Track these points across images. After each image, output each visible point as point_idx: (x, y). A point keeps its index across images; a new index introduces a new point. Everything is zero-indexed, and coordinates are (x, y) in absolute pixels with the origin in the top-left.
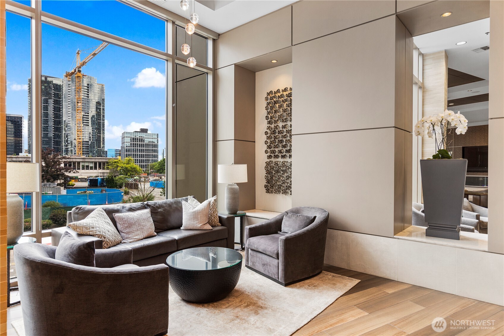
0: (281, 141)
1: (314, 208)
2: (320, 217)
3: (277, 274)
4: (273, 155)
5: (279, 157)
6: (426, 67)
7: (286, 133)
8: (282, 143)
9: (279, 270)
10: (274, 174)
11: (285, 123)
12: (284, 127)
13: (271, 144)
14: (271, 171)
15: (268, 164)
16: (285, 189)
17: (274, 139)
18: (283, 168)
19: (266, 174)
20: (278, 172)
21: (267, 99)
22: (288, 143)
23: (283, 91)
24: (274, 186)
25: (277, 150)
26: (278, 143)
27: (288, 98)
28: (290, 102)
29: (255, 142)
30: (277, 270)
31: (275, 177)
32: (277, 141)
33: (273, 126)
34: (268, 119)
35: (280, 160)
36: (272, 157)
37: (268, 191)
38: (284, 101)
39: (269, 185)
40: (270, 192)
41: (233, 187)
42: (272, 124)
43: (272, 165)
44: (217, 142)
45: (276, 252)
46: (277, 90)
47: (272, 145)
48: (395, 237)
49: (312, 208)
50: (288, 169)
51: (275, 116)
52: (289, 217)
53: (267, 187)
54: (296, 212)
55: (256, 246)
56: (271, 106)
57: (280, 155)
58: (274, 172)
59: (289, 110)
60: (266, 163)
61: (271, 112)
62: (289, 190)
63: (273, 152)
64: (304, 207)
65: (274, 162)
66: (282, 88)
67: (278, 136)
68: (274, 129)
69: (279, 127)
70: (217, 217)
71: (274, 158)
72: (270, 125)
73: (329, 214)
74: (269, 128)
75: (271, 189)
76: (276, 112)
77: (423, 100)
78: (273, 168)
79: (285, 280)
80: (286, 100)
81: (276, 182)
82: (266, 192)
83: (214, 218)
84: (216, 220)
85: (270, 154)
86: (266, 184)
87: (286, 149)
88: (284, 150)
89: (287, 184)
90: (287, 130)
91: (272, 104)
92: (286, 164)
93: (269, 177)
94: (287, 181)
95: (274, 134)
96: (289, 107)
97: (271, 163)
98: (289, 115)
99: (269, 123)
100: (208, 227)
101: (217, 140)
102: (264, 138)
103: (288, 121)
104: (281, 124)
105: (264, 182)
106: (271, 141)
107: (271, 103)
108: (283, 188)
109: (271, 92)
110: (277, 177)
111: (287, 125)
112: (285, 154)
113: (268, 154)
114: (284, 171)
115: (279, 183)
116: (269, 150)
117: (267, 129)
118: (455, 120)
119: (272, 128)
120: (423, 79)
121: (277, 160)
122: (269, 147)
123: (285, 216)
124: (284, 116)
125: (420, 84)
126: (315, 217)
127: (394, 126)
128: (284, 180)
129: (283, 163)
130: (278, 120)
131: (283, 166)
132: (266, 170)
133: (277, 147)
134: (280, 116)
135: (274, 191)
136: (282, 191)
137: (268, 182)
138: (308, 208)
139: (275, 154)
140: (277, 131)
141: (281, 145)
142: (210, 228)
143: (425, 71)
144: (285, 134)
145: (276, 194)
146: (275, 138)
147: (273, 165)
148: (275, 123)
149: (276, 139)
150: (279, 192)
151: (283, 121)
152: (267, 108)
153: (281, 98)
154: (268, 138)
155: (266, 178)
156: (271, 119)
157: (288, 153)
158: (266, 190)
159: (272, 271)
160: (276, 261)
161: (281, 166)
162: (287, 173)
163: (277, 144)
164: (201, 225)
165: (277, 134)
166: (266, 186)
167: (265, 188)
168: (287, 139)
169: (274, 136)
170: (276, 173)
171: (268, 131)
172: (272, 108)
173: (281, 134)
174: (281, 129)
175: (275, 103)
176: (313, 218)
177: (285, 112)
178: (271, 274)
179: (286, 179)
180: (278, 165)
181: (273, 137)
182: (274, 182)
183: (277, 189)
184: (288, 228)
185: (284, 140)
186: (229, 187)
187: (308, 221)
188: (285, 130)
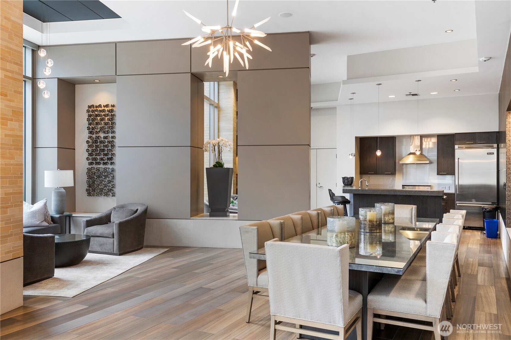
0: (103, 150)
1: (136, 204)
2: (141, 209)
3: (113, 249)
4: (94, 162)
5: (101, 164)
6: (220, 91)
7: (108, 143)
8: (104, 152)
9: (115, 245)
10: (96, 179)
11: (107, 135)
12: (106, 138)
13: (92, 152)
14: (93, 176)
15: (89, 170)
16: (107, 192)
17: (96, 148)
18: (105, 174)
19: (87, 179)
20: (99, 177)
21: (88, 111)
22: (110, 152)
23: (104, 106)
24: (96, 190)
25: (98, 157)
26: (100, 152)
27: (109, 113)
28: (111, 117)
29: (75, 149)
30: (113, 246)
31: (97, 182)
32: (99, 149)
33: (94, 136)
34: (89, 129)
35: (102, 166)
36: (94, 163)
37: (89, 194)
38: (105, 115)
39: (91, 189)
40: (92, 195)
41: (60, 190)
42: (94, 134)
43: (93, 171)
44: (37, 149)
45: (112, 233)
46: (99, 105)
47: (94, 153)
48: (191, 218)
49: (134, 204)
50: (110, 174)
51: (97, 127)
52: (117, 211)
53: (89, 190)
54: (122, 207)
55: (93, 233)
56: (92, 118)
57: (102, 162)
58: (95, 177)
59: (110, 123)
60: (87, 169)
61: (93, 123)
62: (111, 192)
63: (95, 159)
64: (128, 204)
65: (95, 168)
66: (103, 103)
67: (100, 146)
68: (96, 139)
69: (101, 138)
70: (50, 217)
71: (96, 165)
72: (92, 135)
73: (147, 206)
74: (90, 137)
75: (93, 193)
76: (97, 124)
77: (219, 117)
78: (95, 173)
79: (119, 251)
80: (108, 115)
81: (98, 186)
82: (87, 195)
83: (47, 217)
84: (49, 219)
85: (91, 161)
86: (88, 188)
87: (107, 157)
88: (106, 157)
89: (109, 187)
90: (108, 141)
91: (93, 117)
92: (108, 170)
93: (91, 181)
94: (109, 185)
95: (96, 143)
96: (110, 121)
97: (92, 169)
98: (111, 128)
99: (91, 133)
100: (45, 224)
101: (37, 147)
102: (86, 146)
103: (109, 133)
104: (102, 135)
105: (86, 186)
106: (92, 149)
107: (93, 115)
108: (105, 191)
109: (93, 106)
110: (99, 181)
111: (109, 137)
112: (106, 161)
113: (90, 161)
114: (106, 177)
115: (101, 187)
116: (90, 157)
117: (88, 138)
118: (225, 143)
119: (93, 138)
120: (218, 100)
121: (99, 166)
122: (90, 155)
123: (113, 211)
124: (106, 128)
125: (216, 105)
126: (137, 210)
127: (190, 146)
128: (106, 184)
129: (105, 169)
130: (99, 131)
131: (105, 172)
132: (87, 175)
133: (99, 155)
134: (102, 128)
135: (96, 194)
136: (104, 193)
137: (89, 186)
138: (131, 204)
139: (97, 162)
140: (99, 141)
141: (102, 153)
142: (47, 224)
143: (220, 94)
144: (106, 144)
145: (97, 197)
146: (97, 146)
147: (95, 171)
148: (96, 134)
149: (97, 148)
150: (101, 194)
151: (104, 132)
152: (88, 120)
153: (102, 113)
154: (89, 146)
155: (87, 182)
156: (92, 130)
157: (109, 160)
158: (87, 193)
159: (108, 248)
160: (112, 239)
161: (103, 172)
162: (109, 178)
163: (98, 152)
164: (39, 222)
165: (99, 144)
166: (87, 190)
167: (87, 191)
168: (108, 148)
169: (96, 145)
170: (98, 178)
171: (89, 140)
172: (93, 120)
173: (102, 143)
174: (103, 140)
175: (97, 115)
176: (136, 210)
177: (106, 125)
178: (108, 250)
179: (108, 183)
180: (99, 170)
181: (94, 146)
182: (96, 186)
183: (99, 192)
184: (117, 219)
185: (106, 149)
186: (56, 190)
187: (133, 212)
188: (106, 140)
